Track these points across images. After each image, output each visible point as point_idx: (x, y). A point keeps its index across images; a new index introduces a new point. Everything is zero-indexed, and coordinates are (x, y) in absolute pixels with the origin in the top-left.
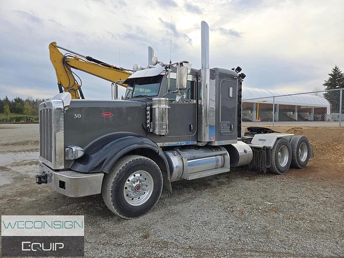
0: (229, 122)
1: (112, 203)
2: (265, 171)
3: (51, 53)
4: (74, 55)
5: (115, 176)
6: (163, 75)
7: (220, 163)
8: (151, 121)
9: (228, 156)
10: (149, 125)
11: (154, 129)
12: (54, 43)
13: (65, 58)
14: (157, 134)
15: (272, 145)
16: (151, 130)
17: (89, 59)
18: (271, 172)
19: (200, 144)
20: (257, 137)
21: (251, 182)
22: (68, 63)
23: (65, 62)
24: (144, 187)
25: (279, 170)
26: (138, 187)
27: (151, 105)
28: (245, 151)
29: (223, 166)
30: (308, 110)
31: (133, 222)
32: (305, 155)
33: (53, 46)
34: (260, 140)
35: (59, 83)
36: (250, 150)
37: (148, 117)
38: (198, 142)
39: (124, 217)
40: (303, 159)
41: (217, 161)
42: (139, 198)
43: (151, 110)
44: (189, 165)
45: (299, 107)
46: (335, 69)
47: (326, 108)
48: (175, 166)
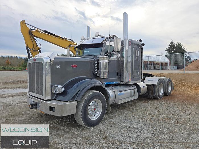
0: (137, 71)
1: (82, 119)
2: (153, 98)
3: (22, 27)
4: (36, 29)
5: (83, 103)
6: (103, 43)
7: (132, 94)
8: (98, 70)
9: (136, 90)
10: (97, 72)
11: (100, 74)
12: (23, 21)
13: (30, 30)
14: (102, 77)
15: (156, 83)
16: (98, 75)
17: (45, 31)
18: (156, 98)
19: (122, 83)
20: (147, 78)
21: (147, 104)
22: (32, 34)
23: (30, 33)
24: (97, 109)
25: (159, 97)
26: (94, 109)
27: (98, 60)
28: (144, 87)
29: (133, 96)
30: (158, 64)
31: (93, 130)
32: (170, 88)
33: (23, 23)
34: (149, 80)
35: (27, 46)
36: (146, 86)
37: (96, 67)
38: (121, 82)
39: (88, 127)
40: (169, 90)
41: (131, 93)
42: (94, 115)
43: (98, 63)
44: (119, 95)
45: (154, 62)
46: (172, 42)
47: (167, 63)
48: (111, 96)
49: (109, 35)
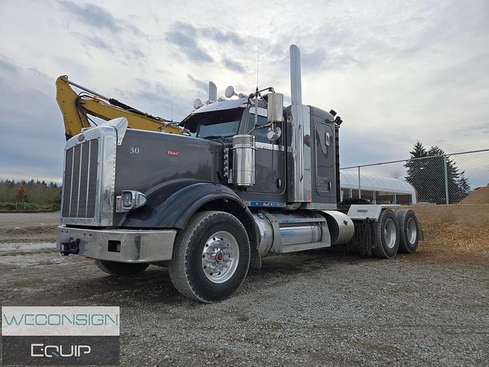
0: (327, 179)
1: (187, 276)
2: (370, 253)
3: (60, 91)
4: (92, 96)
5: (192, 235)
7: (317, 237)
8: (230, 167)
9: (326, 229)
10: (227, 174)
11: (235, 178)
12: (64, 77)
13: (78, 98)
14: (240, 184)
16: (230, 181)
17: (113, 102)
18: (378, 255)
19: (291, 207)
21: (355, 267)
22: (83, 105)
23: (79, 103)
24: (226, 257)
26: (220, 256)
27: (230, 146)
28: (345, 223)
29: (320, 240)
30: (388, 198)
32: (414, 235)
33: (63, 81)
34: (359, 211)
35: (68, 133)
36: (351, 223)
37: (227, 162)
38: (288, 203)
40: (413, 240)
41: (313, 233)
42: (219, 274)
43: (231, 153)
44: (283, 235)
45: (377, 192)
46: (418, 147)
47: (411, 195)
48: (262, 234)
49: (257, 89)
